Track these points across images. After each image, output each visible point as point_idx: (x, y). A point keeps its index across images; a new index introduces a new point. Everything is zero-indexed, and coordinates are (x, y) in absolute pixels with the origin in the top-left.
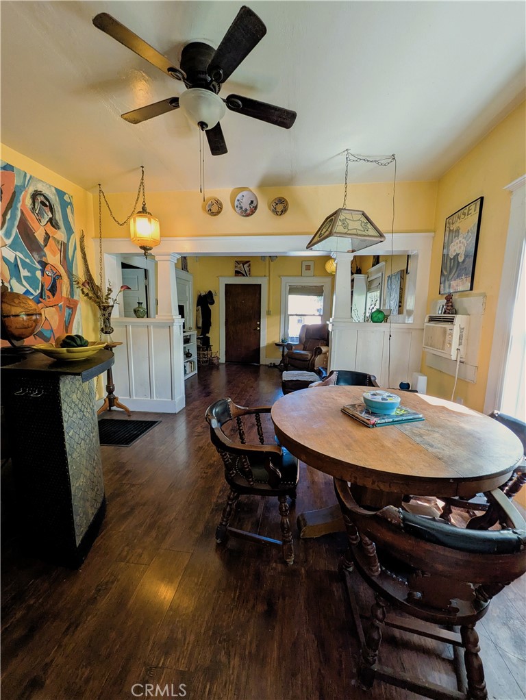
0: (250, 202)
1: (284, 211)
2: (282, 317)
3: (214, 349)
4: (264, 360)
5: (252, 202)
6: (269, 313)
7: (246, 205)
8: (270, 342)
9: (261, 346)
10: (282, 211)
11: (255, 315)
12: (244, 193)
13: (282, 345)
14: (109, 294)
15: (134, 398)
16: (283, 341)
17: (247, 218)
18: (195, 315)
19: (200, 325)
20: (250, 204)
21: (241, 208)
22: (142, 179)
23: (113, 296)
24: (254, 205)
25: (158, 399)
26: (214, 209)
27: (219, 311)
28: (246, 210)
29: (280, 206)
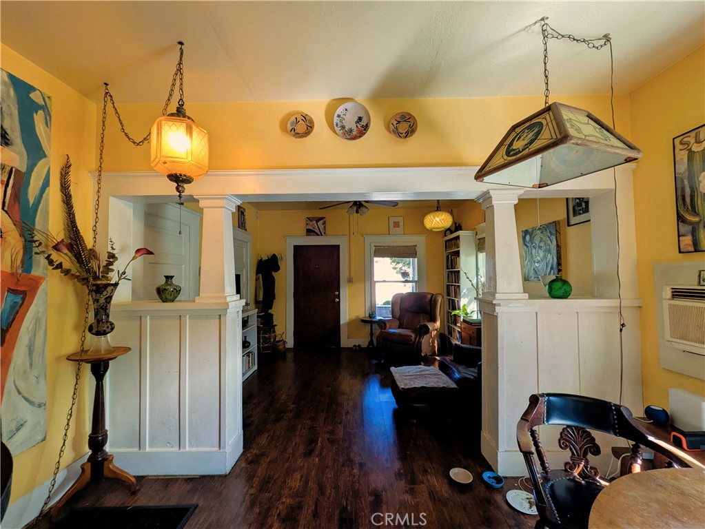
0: (356, 119)
1: (410, 132)
2: (368, 284)
3: (279, 330)
4: (346, 342)
5: (360, 119)
6: (350, 280)
7: (350, 122)
8: (353, 317)
9: (341, 323)
10: (407, 133)
11: (333, 284)
12: (348, 105)
13: (369, 321)
14: (111, 264)
15: (148, 449)
16: (370, 316)
17: (354, 141)
18: (254, 285)
19: (261, 298)
20: (357, 122)
21: (343, 127)
22: (180, 64)
23: (118, 266)
24: (364, 122)
25: (194, 449)
26: (301, 127)
27: (285, 279)
28: (351, 131)
29: (404, 126)
